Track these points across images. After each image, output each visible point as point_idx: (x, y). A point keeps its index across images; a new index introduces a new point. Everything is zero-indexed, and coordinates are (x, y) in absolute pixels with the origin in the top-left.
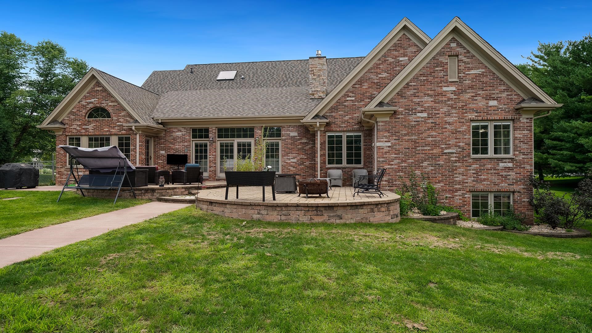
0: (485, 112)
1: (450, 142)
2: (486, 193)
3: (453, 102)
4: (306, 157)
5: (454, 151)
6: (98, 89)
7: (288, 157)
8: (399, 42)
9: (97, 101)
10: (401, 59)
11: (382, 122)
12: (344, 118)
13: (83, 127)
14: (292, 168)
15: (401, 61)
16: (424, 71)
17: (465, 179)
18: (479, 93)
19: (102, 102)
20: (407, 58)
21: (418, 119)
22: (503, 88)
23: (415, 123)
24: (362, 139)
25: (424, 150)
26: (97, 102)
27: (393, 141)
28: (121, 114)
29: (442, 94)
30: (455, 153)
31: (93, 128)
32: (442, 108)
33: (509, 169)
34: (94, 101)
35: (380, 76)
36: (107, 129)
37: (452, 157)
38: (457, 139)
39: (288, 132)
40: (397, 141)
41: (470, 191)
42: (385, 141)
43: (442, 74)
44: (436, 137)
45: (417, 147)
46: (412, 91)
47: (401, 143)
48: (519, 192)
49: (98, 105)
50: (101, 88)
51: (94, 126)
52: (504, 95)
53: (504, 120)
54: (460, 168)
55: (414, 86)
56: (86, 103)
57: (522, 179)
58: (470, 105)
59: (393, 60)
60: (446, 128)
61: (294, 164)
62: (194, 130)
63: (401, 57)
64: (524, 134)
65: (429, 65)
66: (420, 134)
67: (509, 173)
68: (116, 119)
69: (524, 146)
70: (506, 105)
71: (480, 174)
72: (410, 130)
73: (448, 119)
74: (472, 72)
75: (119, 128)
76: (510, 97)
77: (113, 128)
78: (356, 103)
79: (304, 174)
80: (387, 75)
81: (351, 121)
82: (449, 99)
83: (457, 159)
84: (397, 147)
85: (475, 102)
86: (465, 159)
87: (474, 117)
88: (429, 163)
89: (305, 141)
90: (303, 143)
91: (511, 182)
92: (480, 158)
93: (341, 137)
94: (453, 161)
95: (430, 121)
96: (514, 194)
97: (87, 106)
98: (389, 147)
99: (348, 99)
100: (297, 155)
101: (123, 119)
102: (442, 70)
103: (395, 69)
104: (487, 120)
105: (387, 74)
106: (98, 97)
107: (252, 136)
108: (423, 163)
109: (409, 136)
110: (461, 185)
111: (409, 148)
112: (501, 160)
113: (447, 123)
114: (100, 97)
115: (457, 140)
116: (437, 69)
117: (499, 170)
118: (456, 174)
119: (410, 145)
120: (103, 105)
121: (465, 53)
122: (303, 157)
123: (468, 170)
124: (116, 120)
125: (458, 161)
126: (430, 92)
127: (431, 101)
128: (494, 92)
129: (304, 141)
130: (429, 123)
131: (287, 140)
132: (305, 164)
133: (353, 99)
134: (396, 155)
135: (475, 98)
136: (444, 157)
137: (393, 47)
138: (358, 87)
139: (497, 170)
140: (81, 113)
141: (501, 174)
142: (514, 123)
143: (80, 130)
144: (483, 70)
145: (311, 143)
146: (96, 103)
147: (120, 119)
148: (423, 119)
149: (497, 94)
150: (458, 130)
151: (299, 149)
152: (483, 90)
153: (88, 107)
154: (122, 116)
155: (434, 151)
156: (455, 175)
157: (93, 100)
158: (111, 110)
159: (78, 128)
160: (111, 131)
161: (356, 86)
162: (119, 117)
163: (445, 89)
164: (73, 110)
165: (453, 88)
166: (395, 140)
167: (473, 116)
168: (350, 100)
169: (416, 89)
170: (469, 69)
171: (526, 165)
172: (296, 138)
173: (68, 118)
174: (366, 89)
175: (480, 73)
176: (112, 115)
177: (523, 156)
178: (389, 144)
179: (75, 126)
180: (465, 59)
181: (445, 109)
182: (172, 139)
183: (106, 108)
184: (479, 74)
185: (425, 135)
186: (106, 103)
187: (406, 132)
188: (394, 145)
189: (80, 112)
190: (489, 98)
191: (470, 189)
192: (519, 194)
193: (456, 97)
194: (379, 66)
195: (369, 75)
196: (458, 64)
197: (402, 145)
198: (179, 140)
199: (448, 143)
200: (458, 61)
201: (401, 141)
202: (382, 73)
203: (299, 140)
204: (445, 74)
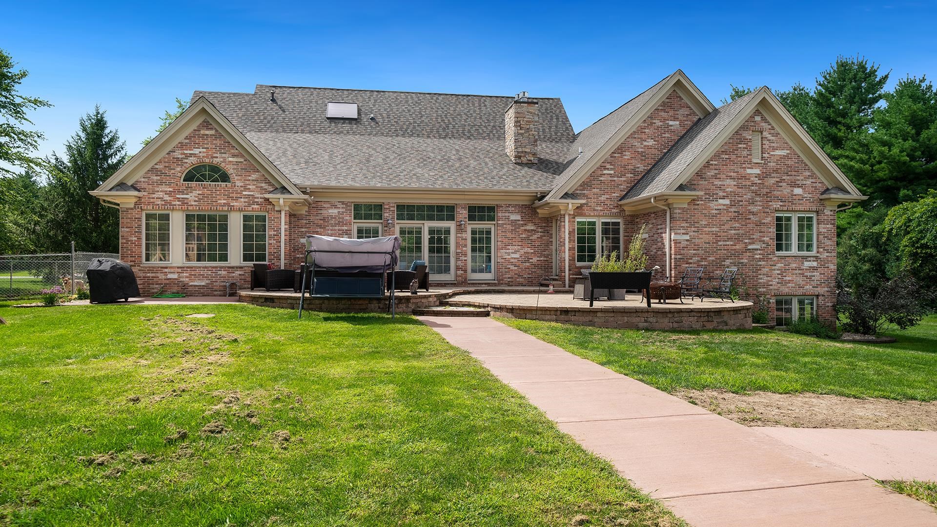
0: (790, 202)
1: (754, 236)
2: (790, 297)
3: (757, 188)
4: (532, 251)
5: (758, 247)
6: (207, 132)
7: (507, 251)
8: (668, 100)
9: (204, 152)
10: (671, 123)
11: (679, 209)
12: (600, 198)
13: (177, 196)
14: (512, 267)
15: (671, 126)
16: (726, 147)
17: (770, 281)
18: (784, 178)
19: (215, 155)
20: (678, 123)
21: (720, 207)
22: (808, 173)
23: (716, 212)
24: (622, 227)
25: (726, 245)
26: (205, 155)
27: (692, 234)
28: (250, 176)
29: (745, 177)
30: (760, 250)
31: (197, 199)
32: (745, 195)
33: (814, 269)
34: (199, 154)
35: (645, 143)
36: (225, 201)
37: (755, 254)
38: (761, 232)
39: (507, 214)
40: (696, 234)
41: (775, 295)
42: (683, 234)
43: (745, 153)
44: (739, 230)
45: (719, 241)
46: (713, 171)
47: (701, 236)
48: (823, 295)
49: (207, 161)
50: (212, 132)
51: (199, 194)
52: (808, 182)
53: (809, 211)
54: (764, 268)
55: (715, 165)
56: (183, 156)
57: (826, 280)
58: (775, 192)
59: (661, 124)
60: (750, 219)
61: (516, 260)
62: (357, 207)
63: (671, 120)
64: (828, 228)
65: (731, 141)
66: (722, 225)
67: (814, 274)
68: (242, 184)
69: (828, 242)
70: (811, 193)
71: (784, 274)
72: (711, 220)
73: (752, 208)
74: (778, 152)
75: (246, 200)
76: (814, 185)
77: (237, 199)
78: (615, 179)
79: (530, 276)
80: (654, 143)
81: (608, 202)
82: (753, 184)
83: (761, 256)
84: (697, 241)
85: (780, 189)
86: (770, 256)
87: (778, 206)
88: (731, 261)
89: (532, 228)
90: (528, 231)
91: (814, 283)
92: (786, 255)
93: (594, 223)
94: (757, 258)
95: (733, 210)
96: (818, 298)
97: (186, 161)
98: (687, 240)
99: (605, 172)
100: (519, 247)
101: (254, 185)
102: (746, 148)
103: (663, 135)
104: (792, 211)
105: (654, 141)
106: (205, 146)
107: (451, 218)
108: (725, 261)
109: (710, 227)
110: (765, 288)
111: (709, 243)
112: (805, 258)
113: (751, 212)
114: (209, 146)
115: (761, 234)
116: (740, 146)
117: (803, 270)
118: (760, 274)
119: (710, 238)
120: (215, 161)
121: (769, 129)
122: (528, 251)
123: (773, 270)
124: (242, 187)
125: (762, 259)
126: (732, 174)
127: (734, 185)
128: (798, 178)
129: (530, 227)
130: (731, 212)
131: (505, 226)
132: (531, 260)
133: (612, 172)
134: (695, 252)
135: (780, 184)
136: (748, 254)
137: (662, 106)
138: (618, 157)
139: (801, 270)
140: (173, 171)
141: (806, 274)
142: (818, 215)
143: (170, 200)
144: (788, 152)
145: (540, 230)
146: (203, 157)
147: (250, 185)
148: (725, 207)
149: (802, 180)
150: (763, 221)
151: (522, 239)
152: (788, 175)
153: (187, 163)
154: (253, 180)
155: (737, 247)
156: (759, 276)
157: (196, 151)
158: (232, 170)
159: (167, 198)
160: (232, 204)
161: (616, 155)
162: (247, 182)
163: (749, 171)
164: (157, 167)
165: (757, 171)
166: (694, 232)
167: (776, 205)
168: (608, 174)
169: (717, 169)
170: (774, 149)
171: (830, 264)
172: (518, 222)
173: (146, 180)
174: (628, 159)
175: (785, 154)
176: (234, 177)
177: (827, 254)
178: (687, 237)
179: (161, 195)
180: (770, 137)
181: (749, 196)
182: (320, 220)
183: (223, 165)
184: (784, 156)
185: (727, 227)
186: (222, 158)
187: (706, 223)
188: (693, 238)
189: (171, 169)
190: (794, 185)
191: (775, 293)
192: (823, 298)
193: (760, 182)
194: (643, 131)
195: (631, 141)
196: (762, 142)
197: (702, 239)
198: (332, 222)
199: (752, 237)
200: (762, 138)
201: (701, 234)
202: (648, 140)
203: (523, 225)
204: (748, 153)
